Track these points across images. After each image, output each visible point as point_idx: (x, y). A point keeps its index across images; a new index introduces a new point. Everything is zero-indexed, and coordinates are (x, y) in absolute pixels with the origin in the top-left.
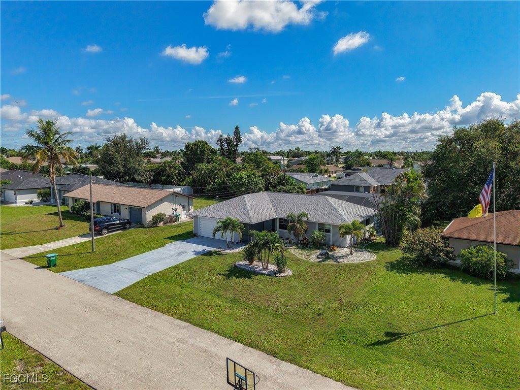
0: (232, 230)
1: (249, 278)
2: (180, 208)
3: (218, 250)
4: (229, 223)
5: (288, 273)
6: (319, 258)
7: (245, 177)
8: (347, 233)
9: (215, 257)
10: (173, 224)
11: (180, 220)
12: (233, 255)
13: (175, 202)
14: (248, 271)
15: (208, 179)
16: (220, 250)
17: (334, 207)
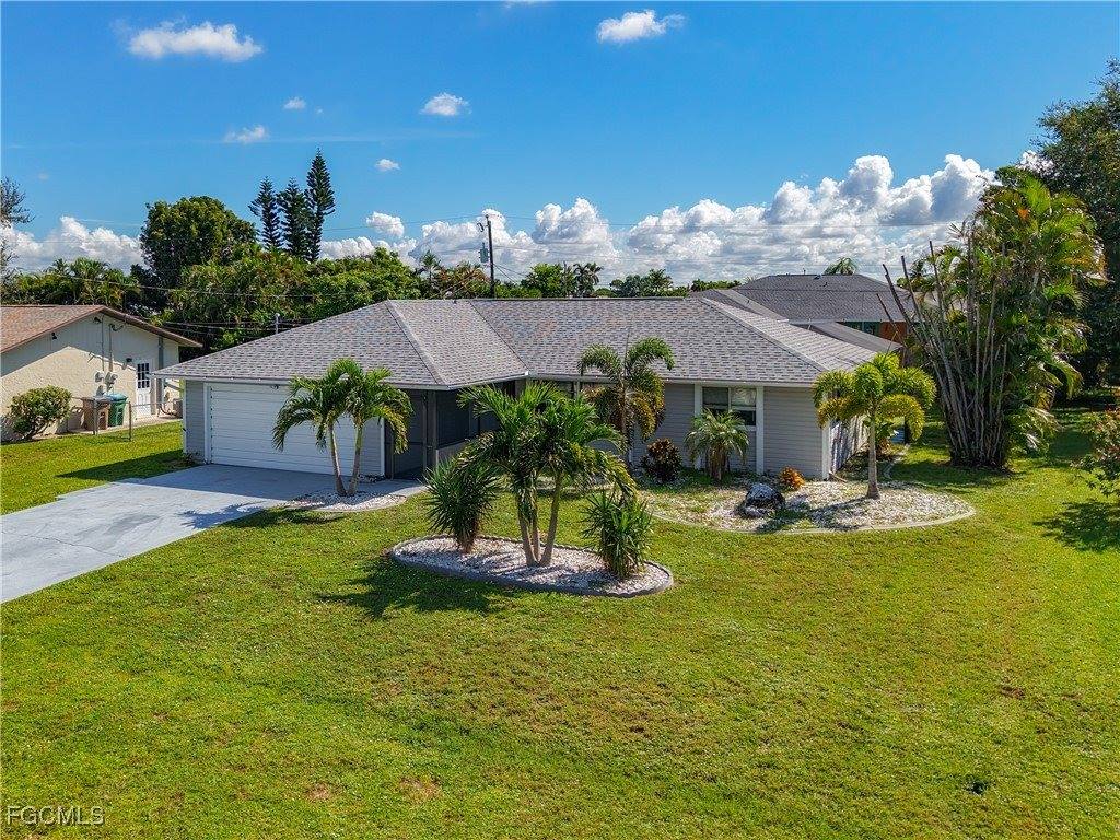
0: (362, 414)
1: (483, 608)
2: (126, 378)
3: (295, 505)
4: (348, 386)
5: (653, 577)
6: (751, 516)
7: (363, 284)
8: (855, 407)
9: (287, 532)
10: (100, 432)
11: (126, 421)
12: (372, 522)
13: (105, 351)
14: (460, 579)
15: (225, 311)
16: (304, 504)
17: (751, 330)
